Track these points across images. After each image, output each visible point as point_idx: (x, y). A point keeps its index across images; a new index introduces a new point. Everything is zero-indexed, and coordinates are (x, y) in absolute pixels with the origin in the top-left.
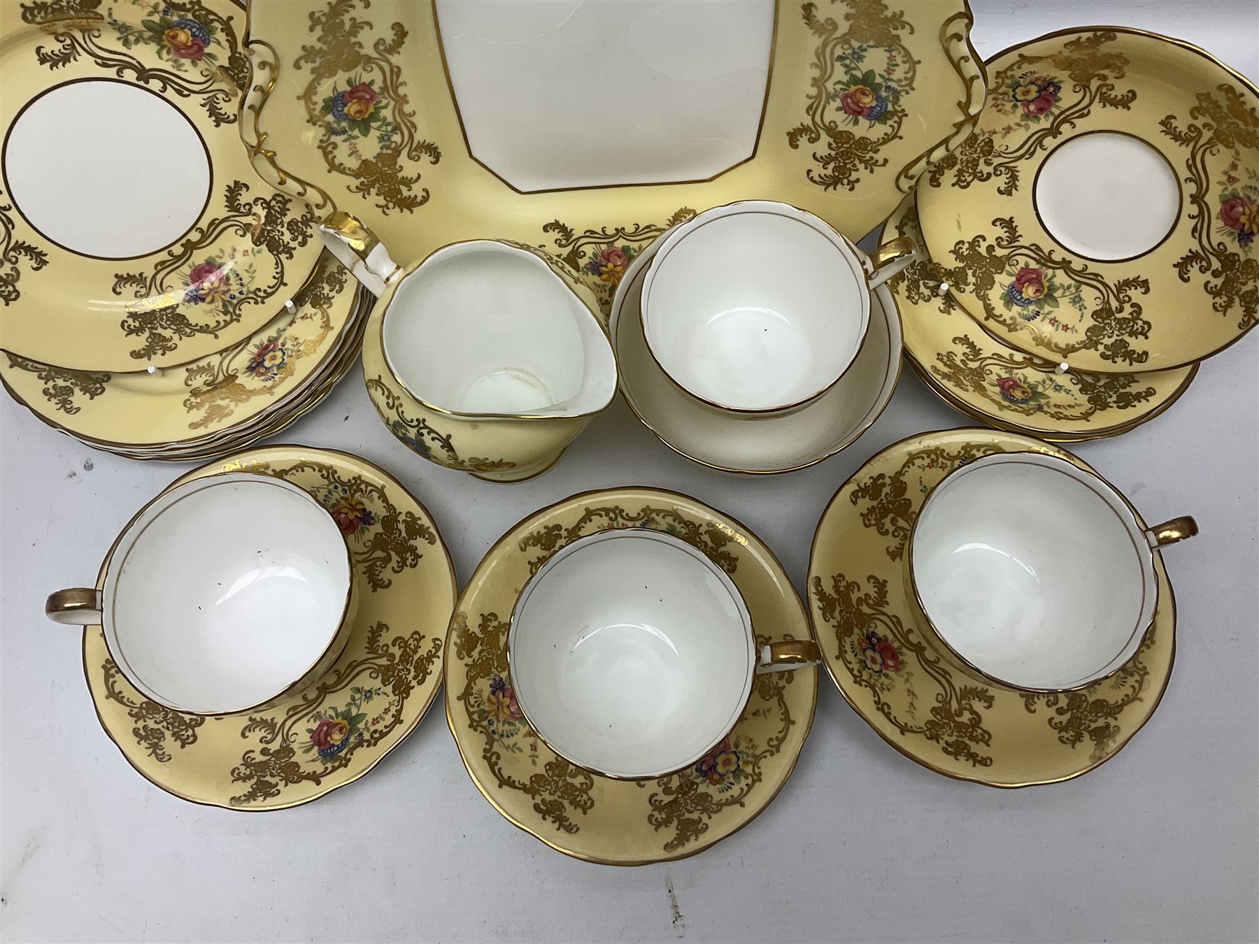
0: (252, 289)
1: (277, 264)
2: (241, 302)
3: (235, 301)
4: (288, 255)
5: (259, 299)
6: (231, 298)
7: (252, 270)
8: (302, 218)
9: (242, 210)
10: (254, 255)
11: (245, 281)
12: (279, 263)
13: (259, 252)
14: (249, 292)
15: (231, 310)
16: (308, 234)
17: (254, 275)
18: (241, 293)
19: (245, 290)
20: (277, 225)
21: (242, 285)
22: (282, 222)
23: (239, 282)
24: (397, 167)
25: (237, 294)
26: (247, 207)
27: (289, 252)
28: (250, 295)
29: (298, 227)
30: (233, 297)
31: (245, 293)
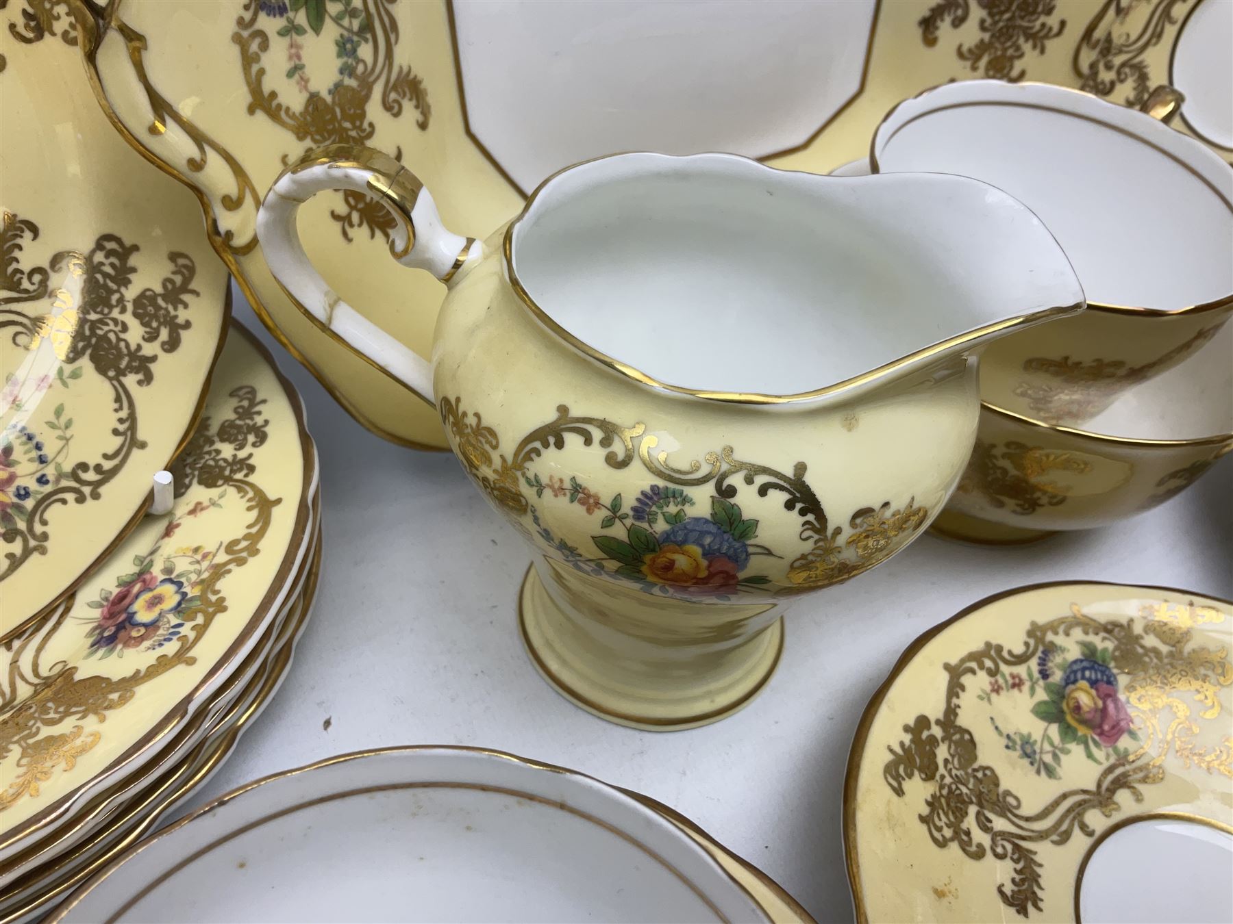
0: (68, 467)
1: (118, 399)
2: (44, 502)
3: (29, 504)
4: (140, 376)
5: (87, 490)
6: (19, 496)
7: (63, 420)
8: (164, 286)
9: (25, 284)
10: (65, 384)
11: (49, 450)
12: (123, 398)
13: (75, 375)
14: (60, 476)
15: (22, 525)
16: (180, 320)
17: (68, 434)
18: (42, 480)
19: (50, 471)
20: (111, 307)
21: (42, 460)
22: (121, 300)
23: (34, 454)
24: (366, 125)
25: (33, 485)
26: (37, 278)
27: (143, 366)
28: (64, 483)
29: (158, 308)
30: (23, 494)
31: (51, 478)
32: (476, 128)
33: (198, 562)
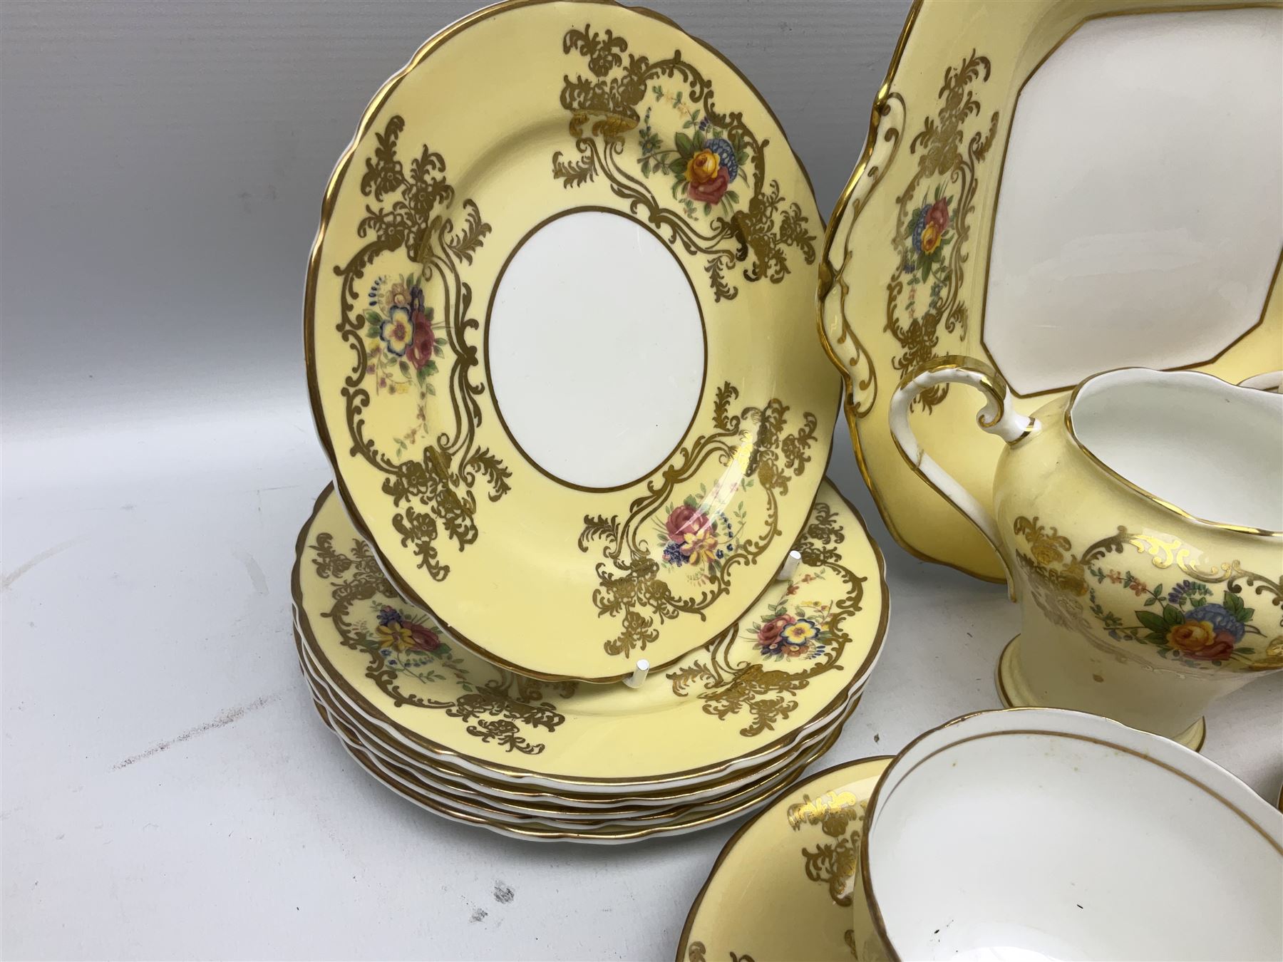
0: (742, 542)
1: (769, 503)
2: (730, 561)
3: (723, 561)
4: (781, 489)
5: (750, 557)
6: (718, 555)
7: (742, 511)
8: (800, 433)
9: (729, 426)
10: (744, 489)
11: (734, 530)
12: (772, 502)
13: (750, 484)
14: (738, 547)
15: (718, 574)
16: (805, 456)
17: (744, 520)
18: (729, 548)
19: (734, 543)
20: (771, 444)
21: (730, 535)
22: (777, 440)
23: (727, 531)
24: (934, 338)
25: (725, 551)
26: (734, 422)
27: (783, 482)
28: (740, 551)
29: (795, 447)
30: (720, 555)
31: (734, 547)
32: (986, 340)
33: (820, 611)
